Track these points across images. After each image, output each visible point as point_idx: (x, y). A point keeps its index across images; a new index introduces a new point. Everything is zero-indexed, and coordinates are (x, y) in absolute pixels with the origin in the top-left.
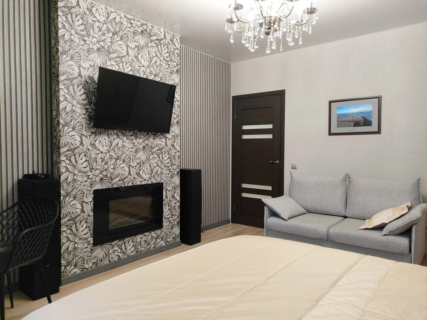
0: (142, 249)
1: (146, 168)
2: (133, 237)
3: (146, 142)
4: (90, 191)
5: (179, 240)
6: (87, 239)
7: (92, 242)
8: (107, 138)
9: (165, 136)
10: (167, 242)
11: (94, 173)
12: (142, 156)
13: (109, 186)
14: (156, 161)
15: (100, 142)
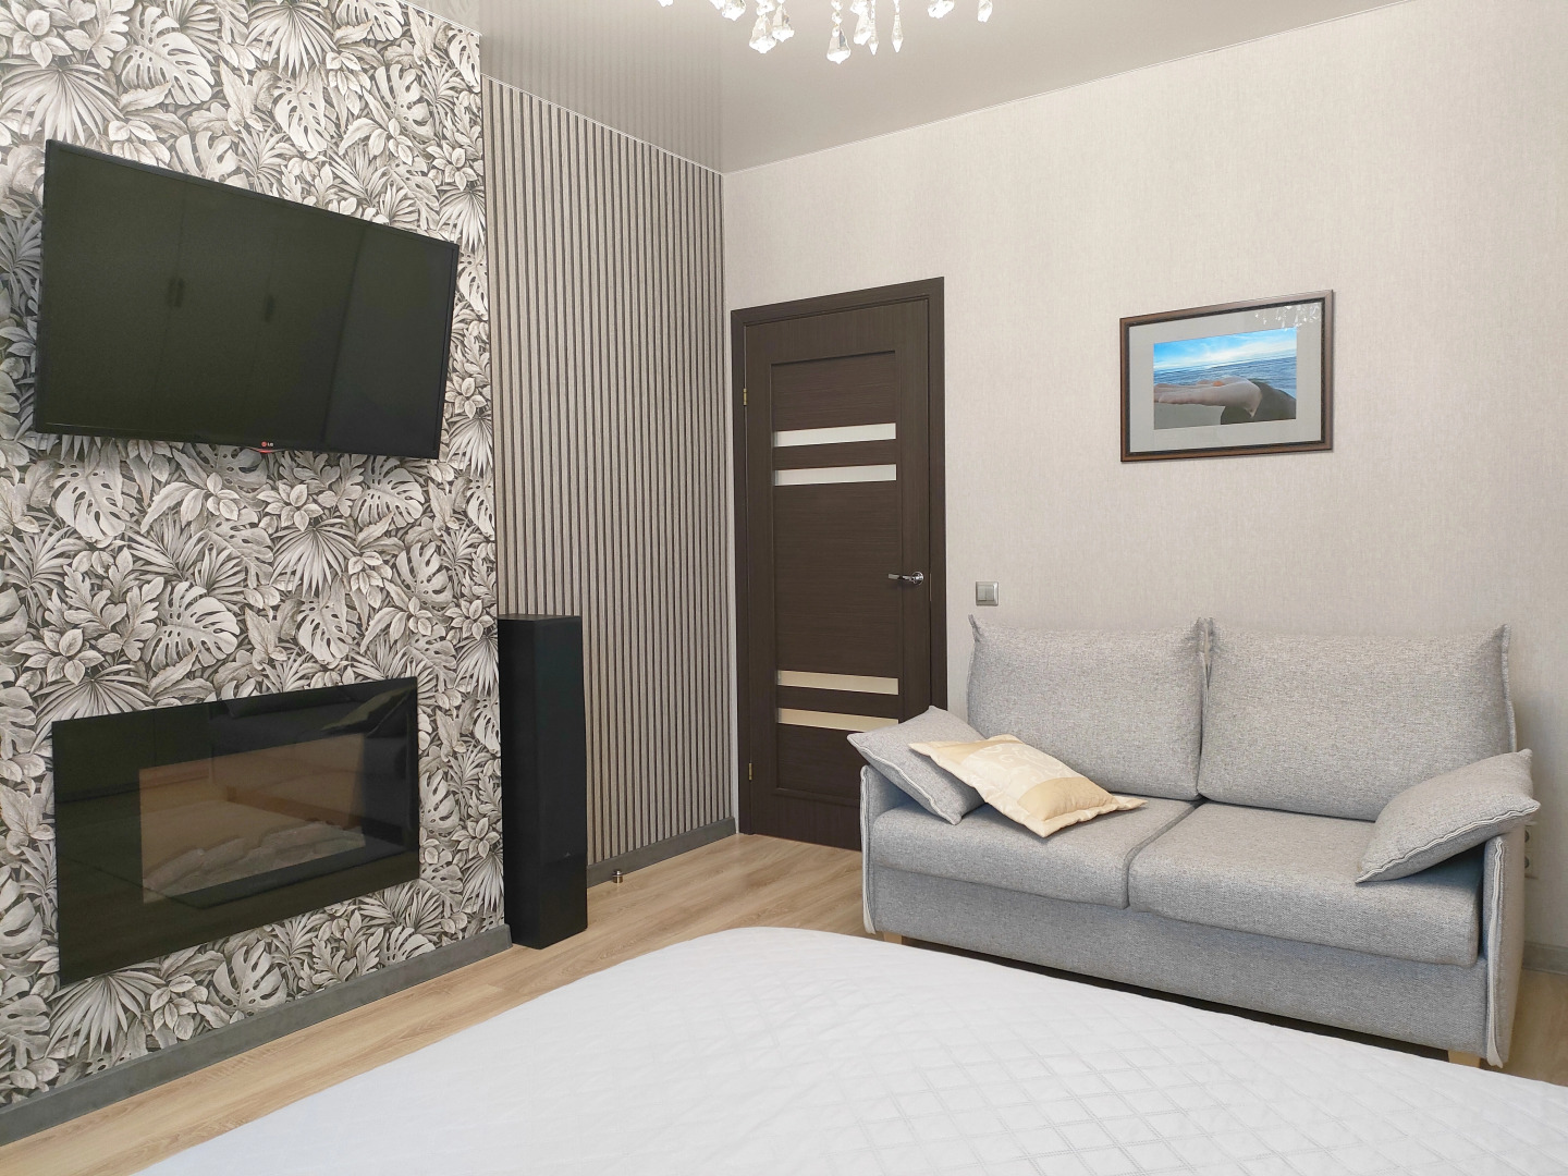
0: (319, 978)
1: (332, 613)
2: (268, 928)
3: (328, 499)
4: (32, 728)
5: (502, 922)
6: (24, 953)
7: (52, 965)
8: (117, 481)
9: (424, 471)
10: (444, 938)
11: (51, 646)
12: (308, 560)
13: (138, 701)
14: (378, 582)
15: (81, 496)
